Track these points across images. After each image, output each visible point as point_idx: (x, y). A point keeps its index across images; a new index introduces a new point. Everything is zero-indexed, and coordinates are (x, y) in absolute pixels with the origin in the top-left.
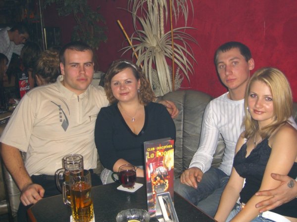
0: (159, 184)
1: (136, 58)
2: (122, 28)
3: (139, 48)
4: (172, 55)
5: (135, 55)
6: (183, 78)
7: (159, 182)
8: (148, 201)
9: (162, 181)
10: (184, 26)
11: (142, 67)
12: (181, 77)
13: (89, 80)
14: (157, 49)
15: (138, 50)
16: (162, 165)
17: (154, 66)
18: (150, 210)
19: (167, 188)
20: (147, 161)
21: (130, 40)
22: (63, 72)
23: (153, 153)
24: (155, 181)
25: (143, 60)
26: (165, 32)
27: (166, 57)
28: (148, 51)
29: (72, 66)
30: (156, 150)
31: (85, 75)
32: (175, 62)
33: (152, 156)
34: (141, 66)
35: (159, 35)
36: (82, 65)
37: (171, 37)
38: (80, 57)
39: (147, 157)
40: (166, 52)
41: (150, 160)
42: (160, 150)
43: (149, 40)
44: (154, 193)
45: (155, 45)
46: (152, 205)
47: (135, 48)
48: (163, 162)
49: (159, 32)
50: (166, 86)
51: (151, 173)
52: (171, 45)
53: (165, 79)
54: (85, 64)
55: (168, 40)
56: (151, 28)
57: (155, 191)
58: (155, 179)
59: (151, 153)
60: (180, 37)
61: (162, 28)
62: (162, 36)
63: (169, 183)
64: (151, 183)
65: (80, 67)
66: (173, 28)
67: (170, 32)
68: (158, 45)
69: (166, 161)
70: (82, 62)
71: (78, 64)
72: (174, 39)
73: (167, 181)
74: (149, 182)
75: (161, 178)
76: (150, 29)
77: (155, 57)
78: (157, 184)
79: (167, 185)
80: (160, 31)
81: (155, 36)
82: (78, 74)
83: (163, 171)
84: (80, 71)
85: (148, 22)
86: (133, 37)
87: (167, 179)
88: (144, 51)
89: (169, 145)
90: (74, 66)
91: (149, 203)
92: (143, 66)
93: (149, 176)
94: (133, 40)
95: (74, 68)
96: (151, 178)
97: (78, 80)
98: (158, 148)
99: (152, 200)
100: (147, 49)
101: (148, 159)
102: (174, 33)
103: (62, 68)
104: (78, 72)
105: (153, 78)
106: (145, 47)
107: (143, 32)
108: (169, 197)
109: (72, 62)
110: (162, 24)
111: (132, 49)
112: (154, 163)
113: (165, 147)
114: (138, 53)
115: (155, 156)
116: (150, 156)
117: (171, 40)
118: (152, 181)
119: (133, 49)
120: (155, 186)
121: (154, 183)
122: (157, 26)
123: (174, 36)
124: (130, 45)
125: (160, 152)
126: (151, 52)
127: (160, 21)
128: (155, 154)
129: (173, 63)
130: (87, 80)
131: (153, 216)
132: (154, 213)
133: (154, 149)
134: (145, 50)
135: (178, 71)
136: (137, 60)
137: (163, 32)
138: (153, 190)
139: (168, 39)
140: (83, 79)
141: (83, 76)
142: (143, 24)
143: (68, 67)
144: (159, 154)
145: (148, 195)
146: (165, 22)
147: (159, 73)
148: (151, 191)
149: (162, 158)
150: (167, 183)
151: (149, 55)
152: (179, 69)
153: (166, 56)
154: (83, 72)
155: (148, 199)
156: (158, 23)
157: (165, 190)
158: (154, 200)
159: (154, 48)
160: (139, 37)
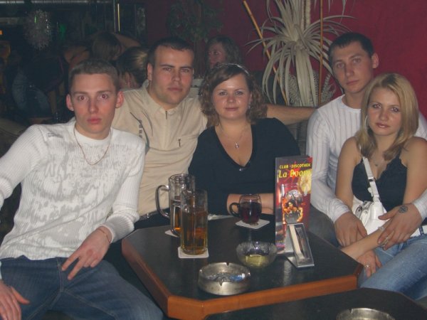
0: (291, 212)
1: (268, 58)
2: (250, 13)
3: (273, 42)
4: (319, 55)
5: (266, 53)
6: (334, 91)
7: (292, 209)
8: (276, 233)
9: (295, 208)
10: (341, 14)
11: (275, 71)
12: (331, 89)
13: (184, 91)
14: (298, 44)
15: (272, 46)
16: (296, 188)
17: (293, 71)
18: (278, 244)
19: (301, 218)
20: (278, 181)
21: (260, 30)
22: (150, 78)
23: (286, 171)
24: (286, 208)
25: (277, 60)
26: (312, 22)
27: (311, 58)
28: (284, 48)
29: (164, 69)
30: (290, 169)
31: (179, 82)
32: (323, 66)
33: (285, 175)
34: (274, 69)
35: (302, 25)
36: (177, 68)
37: (320, 29)
38: (176, 58)
39: (279, 176)
40: (311, 50)
41: (282, 180)
42: (295, 169)
43: (287, 31)
44: (284, 223)
45: (296, 39)
46: (281, 238)
47: (267, 42)
48: (297, 184)
49: (303, 20)
50: (309, 100)
51: (282, 197)
52: (319, 40)
53: (308, 90)
54: (182, 68)
55: (315, 33)
56: (292, 14)
57: (285, 221)
58: (287, 205)
59: (283, 171)
60: (333, 29)
61: (308, 15)
62: (307, 26)
63: (303, 212)
64: (281, 209)
65: (174, 71)
66: (323, 17)
67: (319, 21)
68: (300, 40)
69: (301, 183)
70: (177, 65)
71: (172, 66)
72: (324, 32)
73: (301, 209)
74: (280, 208)
75: (294, 205)
76: (291, 16)
77: (295, 56)
78: (289, 212)
79: (301, 214)
80: (305, 20)
81: (298, 26)
82: (170, 80)
83: (297, 196)
84: (173, 77)
85: (287, 6)
86: (265, 26)
87: (301, 206)
88: (280, 48)
89: (306, 163)
90: (167, 69)
91: (278, 235)
92: (276, 69)
93: (280, 201)
94: (264, 30)
95: (167, 72)
96: (281, 204)
97: (169, 89)
98: (293, 166)
99: (282, 231)
100: (284, 44)
101: (280, 179)
102: (324, 23)
103: (150, 71)
104: (171, 78)
105: (290, 87)
106: (281, 42)
107: (281, 20)
108: (303, 229)
109: (165, 63)
110: (308, 10)
111: (262, 44)
112: (286, 185)
113: (301, 165)
114: (270, 50)
115: (288, 176)
116: (282, 175)
117: (320, 33)
118: (283, 207)
119: (264, 44)
120: (286, 214)
121: (285, 210)
122: (301, 11)
123: (324, 28)
124: (259, 38)
125: (295, 171)
126: (289, 49)
127: (305, 4)
128: (289, 173)
129: (321, 66)
130: (181, 90)
131: (282, 252)
132: (283, 249)
133: (287, 166)
134: (281, 46)
135: (328, 79)
136: (268, 60)
137: (308, 21)
138: (284, 219)
139: (316, 31)
140: (176, 89)
141: (177, 84)
142: (281, 9)
143: (159, 69)
144: (293, 173)
145: (277, 224)
146: (312, 6)
147: (299, 82)
148: (280, 220)
149: (296, 179)
150: (302, 211)
151: (286, 54)
152: (329, 76)
153: (310, 56)
154: (177, 79)
155: (276, 230)
156: (303, 7)
157: (298, 220)
158: (284, 233)
159: (294, 43)
160: (273, 27)
